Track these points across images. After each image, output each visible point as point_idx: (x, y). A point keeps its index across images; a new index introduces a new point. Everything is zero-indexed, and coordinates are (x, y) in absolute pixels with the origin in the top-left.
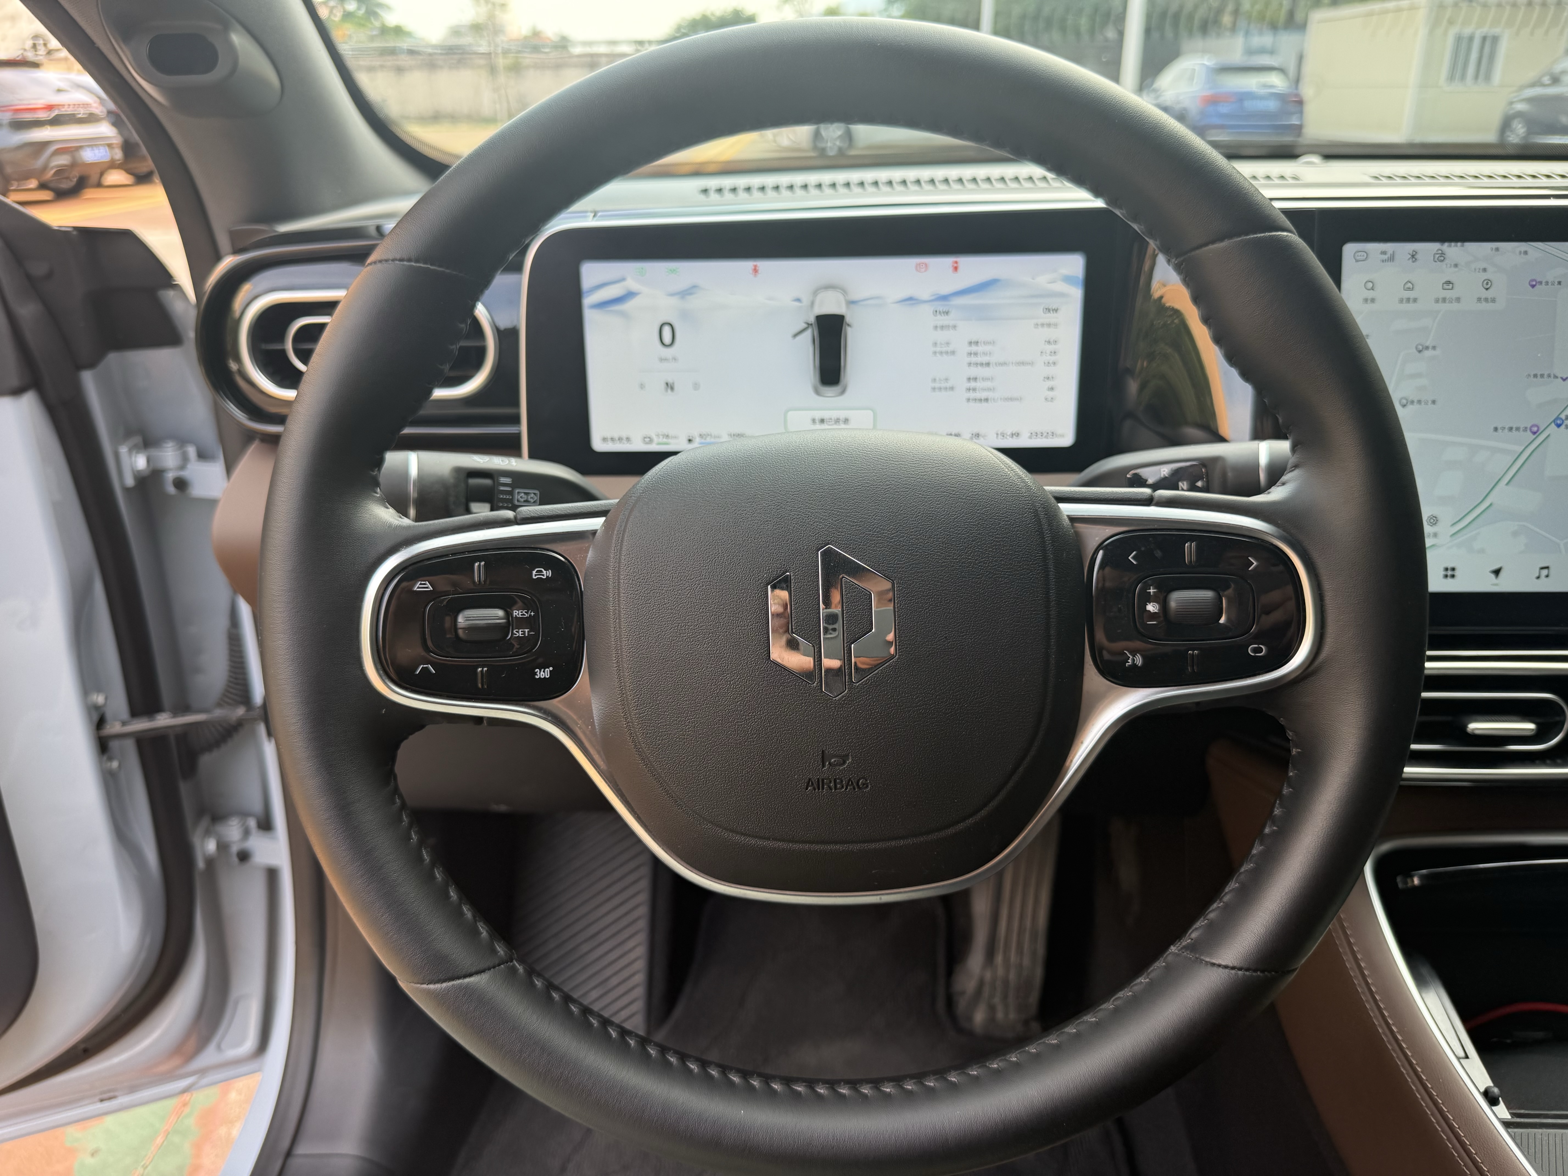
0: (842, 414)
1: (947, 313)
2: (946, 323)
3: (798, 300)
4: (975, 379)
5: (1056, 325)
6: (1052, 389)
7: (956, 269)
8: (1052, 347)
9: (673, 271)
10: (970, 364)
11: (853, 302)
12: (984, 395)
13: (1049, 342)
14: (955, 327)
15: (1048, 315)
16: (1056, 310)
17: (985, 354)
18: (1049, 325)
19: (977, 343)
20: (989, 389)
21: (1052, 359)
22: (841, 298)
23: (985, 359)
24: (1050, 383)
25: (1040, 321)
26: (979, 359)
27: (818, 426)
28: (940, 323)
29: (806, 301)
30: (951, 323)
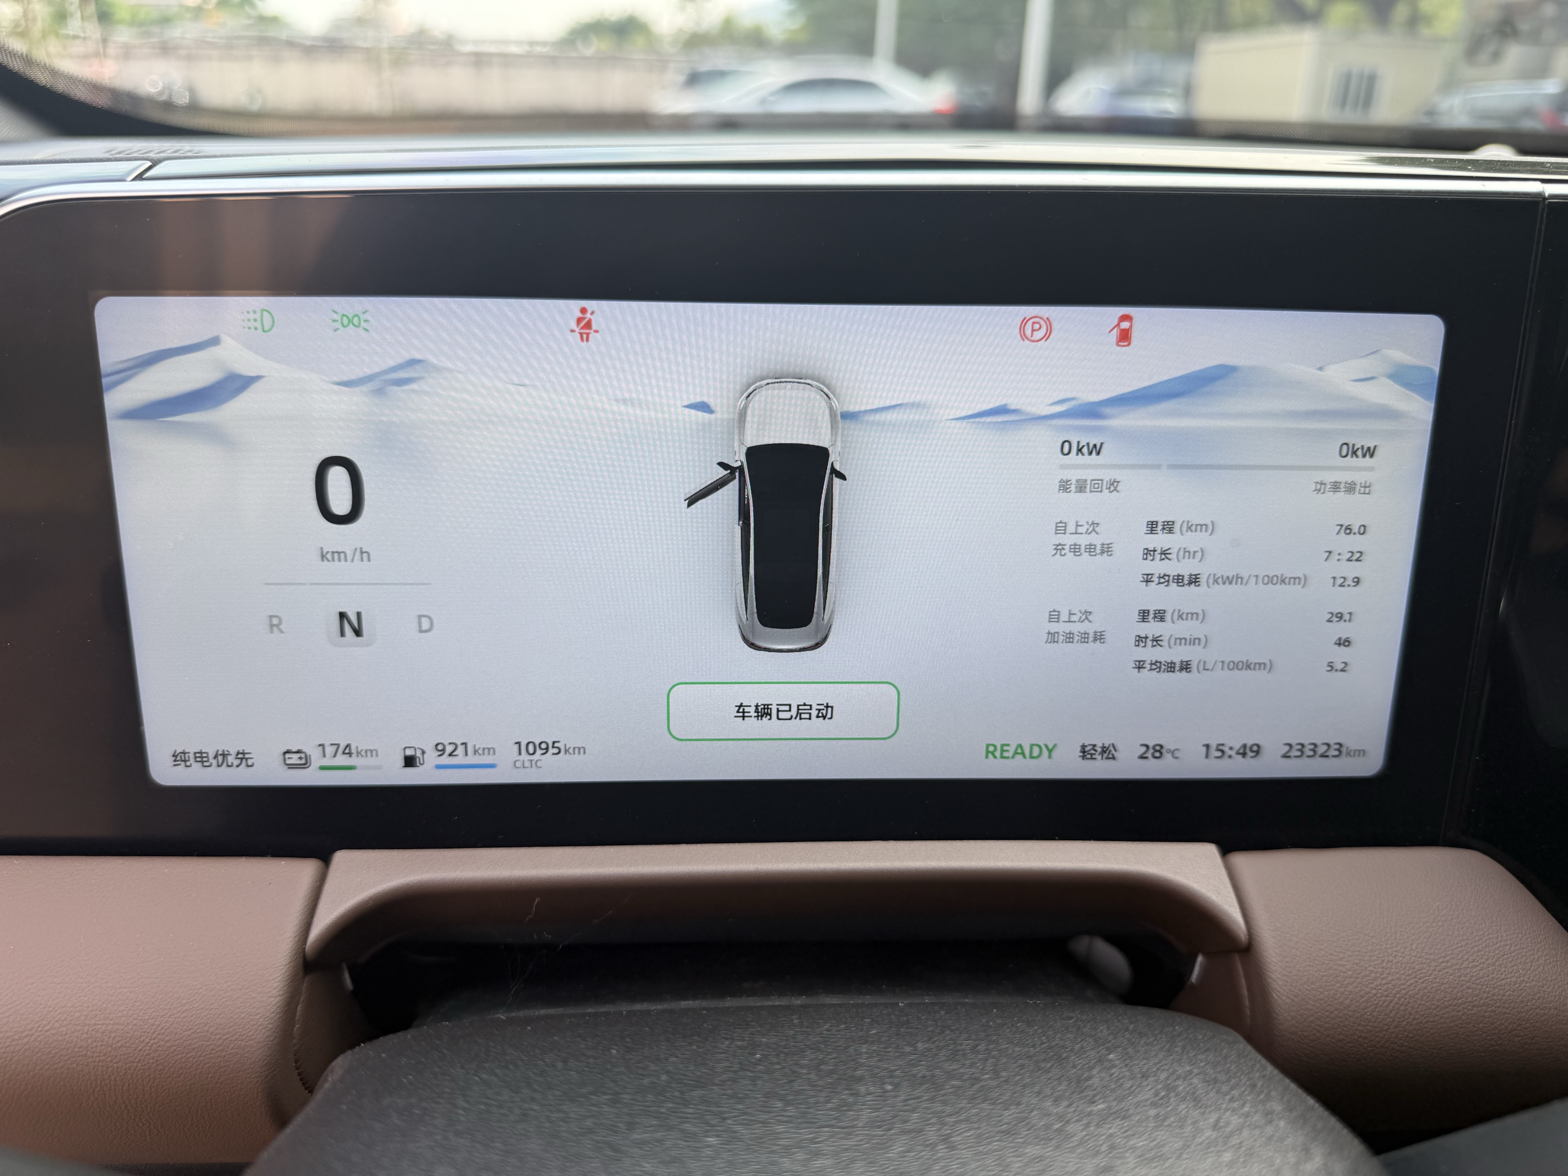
0: (815, 696)
1: (1096, 450)
2: (1089, 475)
3: (703, 407)
4: (1160, 616)
5: (1367, 488)
6: (1344, 643)
7: (1125, 337)
8: (1355, 542)
9: (350, 321)
10: (1148, 579)
11: (847, 416)
12: (1177, 655)
13: (1348, 530)
14: (1113, 485)
15: (1350, 461)
16: (1370, 452)
17: (1188, 553)
18: (1351, 488)
19: (1169, 527)
20: (1195, 641)
21: (1351, 570)
22: (821, 403)
23: (1186, 568)
24: (1342, 630)
25: (1330, 477)
26: (1171, 568)
27: (753, 726)
28: (1073, 476)
29: (723, 412)
30: (1108, 475)
